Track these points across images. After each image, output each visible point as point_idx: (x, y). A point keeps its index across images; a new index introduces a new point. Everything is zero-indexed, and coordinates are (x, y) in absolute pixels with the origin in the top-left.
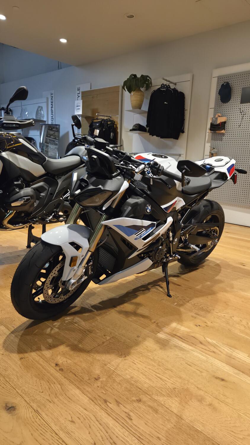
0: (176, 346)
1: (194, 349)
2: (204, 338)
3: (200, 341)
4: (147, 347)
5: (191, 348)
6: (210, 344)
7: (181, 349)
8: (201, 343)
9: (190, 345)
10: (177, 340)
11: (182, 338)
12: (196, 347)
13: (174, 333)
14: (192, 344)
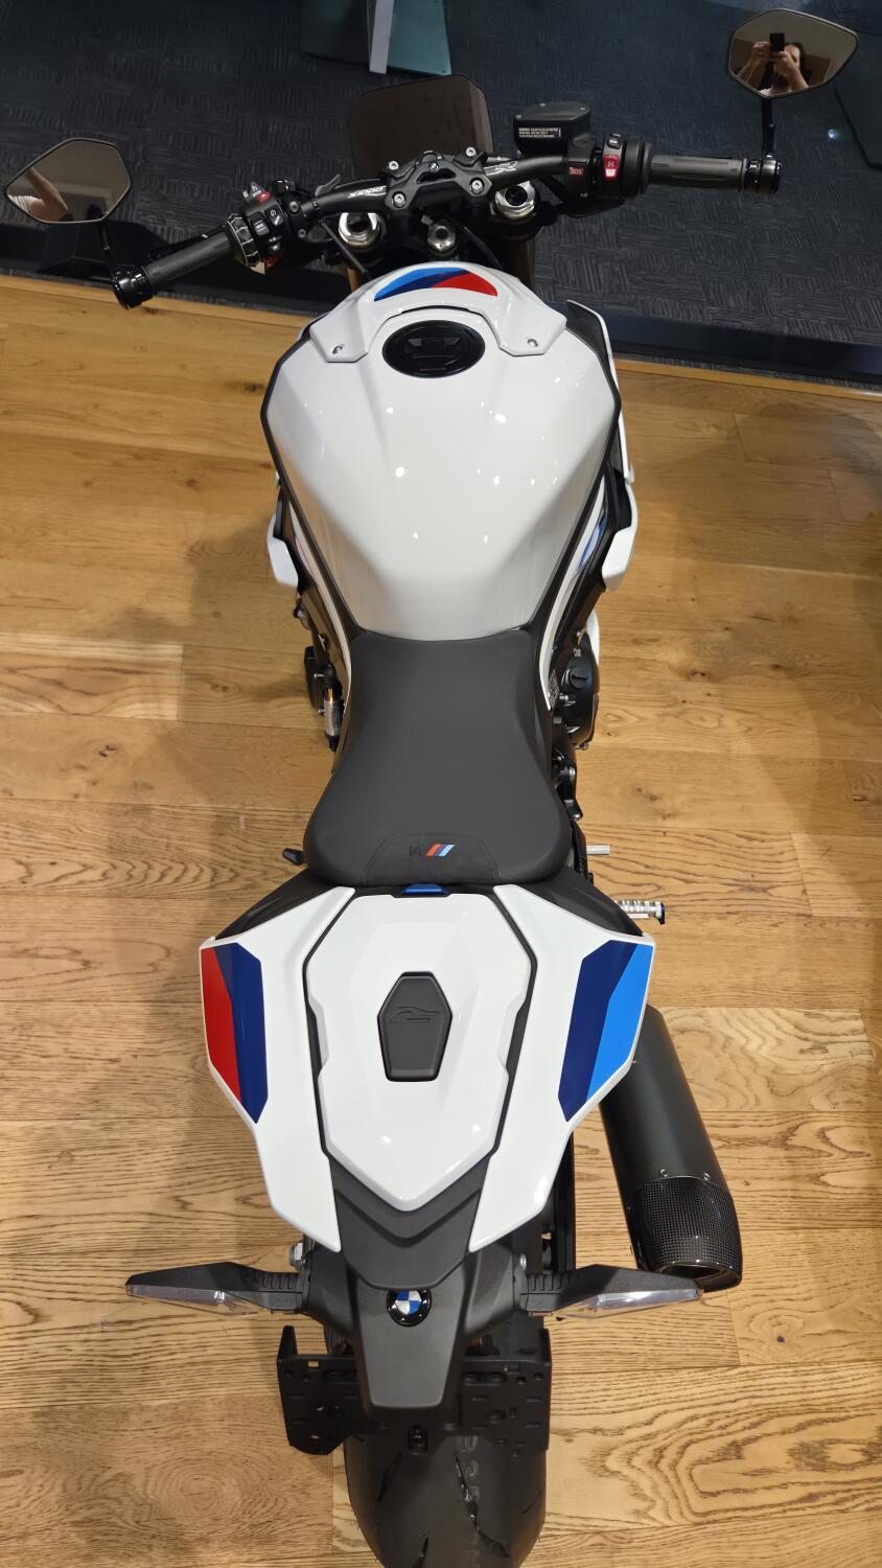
0: (110, 636)
1: (64, 653)
2: (61, 709)
3: (66, 688)
4: (172, 597)
5: (75, 652)
6: (34, 694)
7: (92, 634)
8: (59, 684)
9: (82, 659)
10: (124, 657)
11: (116, 670)
12: (64, 664)
13: (147, 679)
14: (80, 666)
